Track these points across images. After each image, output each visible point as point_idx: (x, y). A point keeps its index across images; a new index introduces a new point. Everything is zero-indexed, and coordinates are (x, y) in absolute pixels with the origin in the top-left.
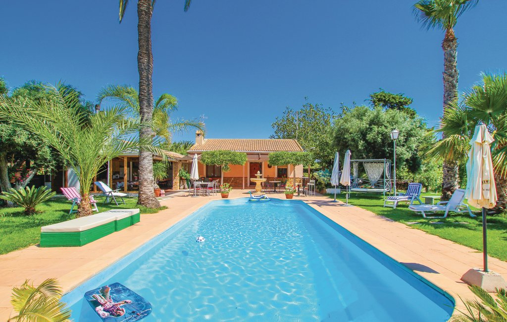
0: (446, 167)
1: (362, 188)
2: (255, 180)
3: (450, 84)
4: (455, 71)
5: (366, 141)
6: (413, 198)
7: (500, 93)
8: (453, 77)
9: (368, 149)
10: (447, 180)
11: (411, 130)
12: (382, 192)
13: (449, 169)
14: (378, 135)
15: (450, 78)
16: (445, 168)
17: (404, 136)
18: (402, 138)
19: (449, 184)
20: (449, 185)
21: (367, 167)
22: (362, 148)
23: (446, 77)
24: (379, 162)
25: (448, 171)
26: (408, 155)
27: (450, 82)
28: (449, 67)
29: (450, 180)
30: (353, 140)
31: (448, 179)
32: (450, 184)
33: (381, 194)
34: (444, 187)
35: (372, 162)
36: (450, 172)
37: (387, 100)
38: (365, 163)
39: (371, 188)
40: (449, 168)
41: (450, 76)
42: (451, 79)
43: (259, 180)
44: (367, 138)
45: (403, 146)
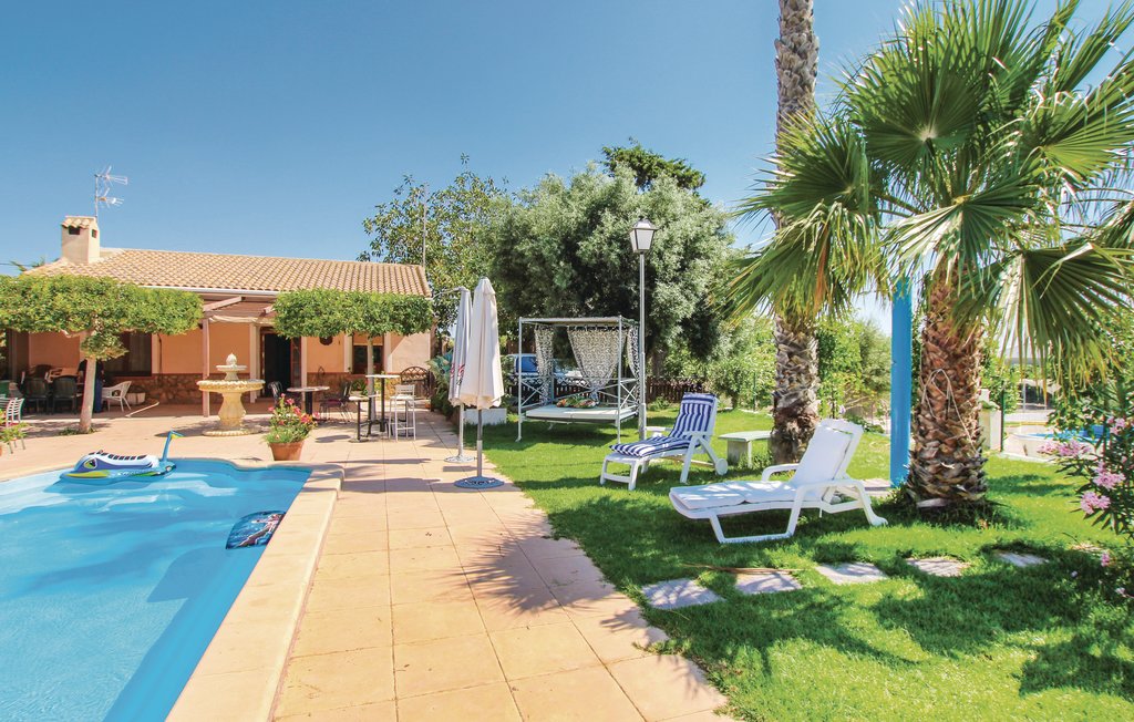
0: (785, 343)
1: (562, 406)
2: (219, 387)
3: (795, 76)
4: (810, 39)
5: (575, 262)
6: (692, 446)
7: (965, 64)
8: (803, 55)
9: (583, 288)
10: (787, 382)
11: (697, 239)
12: (614, 421)
13: (792, 350)
14: (610, 244)
15: (796, 57)
16: (782, 346)
17: (679, 254)
18: (674, 258)
19: (791, 396)
20: (793, 400)
21: (579, 340)
22: (564, 285)
23: (786, 55)
24: (610, 328)
25: (790, 355)
26: (686, 309)
27: (796, 72)
28: (793, 23)
29: (797, 385)
30: (540, 259)
31: (791, 381)
32: (796, 395)
33: (609, 423)
34: (780, 405)
35: (594, 328)
36: (795, 358)
37: (645, 167)
38: (571, 329)
39: (585, 407)
40: (792, 345)
41: (795, 50)
42: (798, 62)
43: (234, 386)
44: (579, 253)
45: (675, 280)
